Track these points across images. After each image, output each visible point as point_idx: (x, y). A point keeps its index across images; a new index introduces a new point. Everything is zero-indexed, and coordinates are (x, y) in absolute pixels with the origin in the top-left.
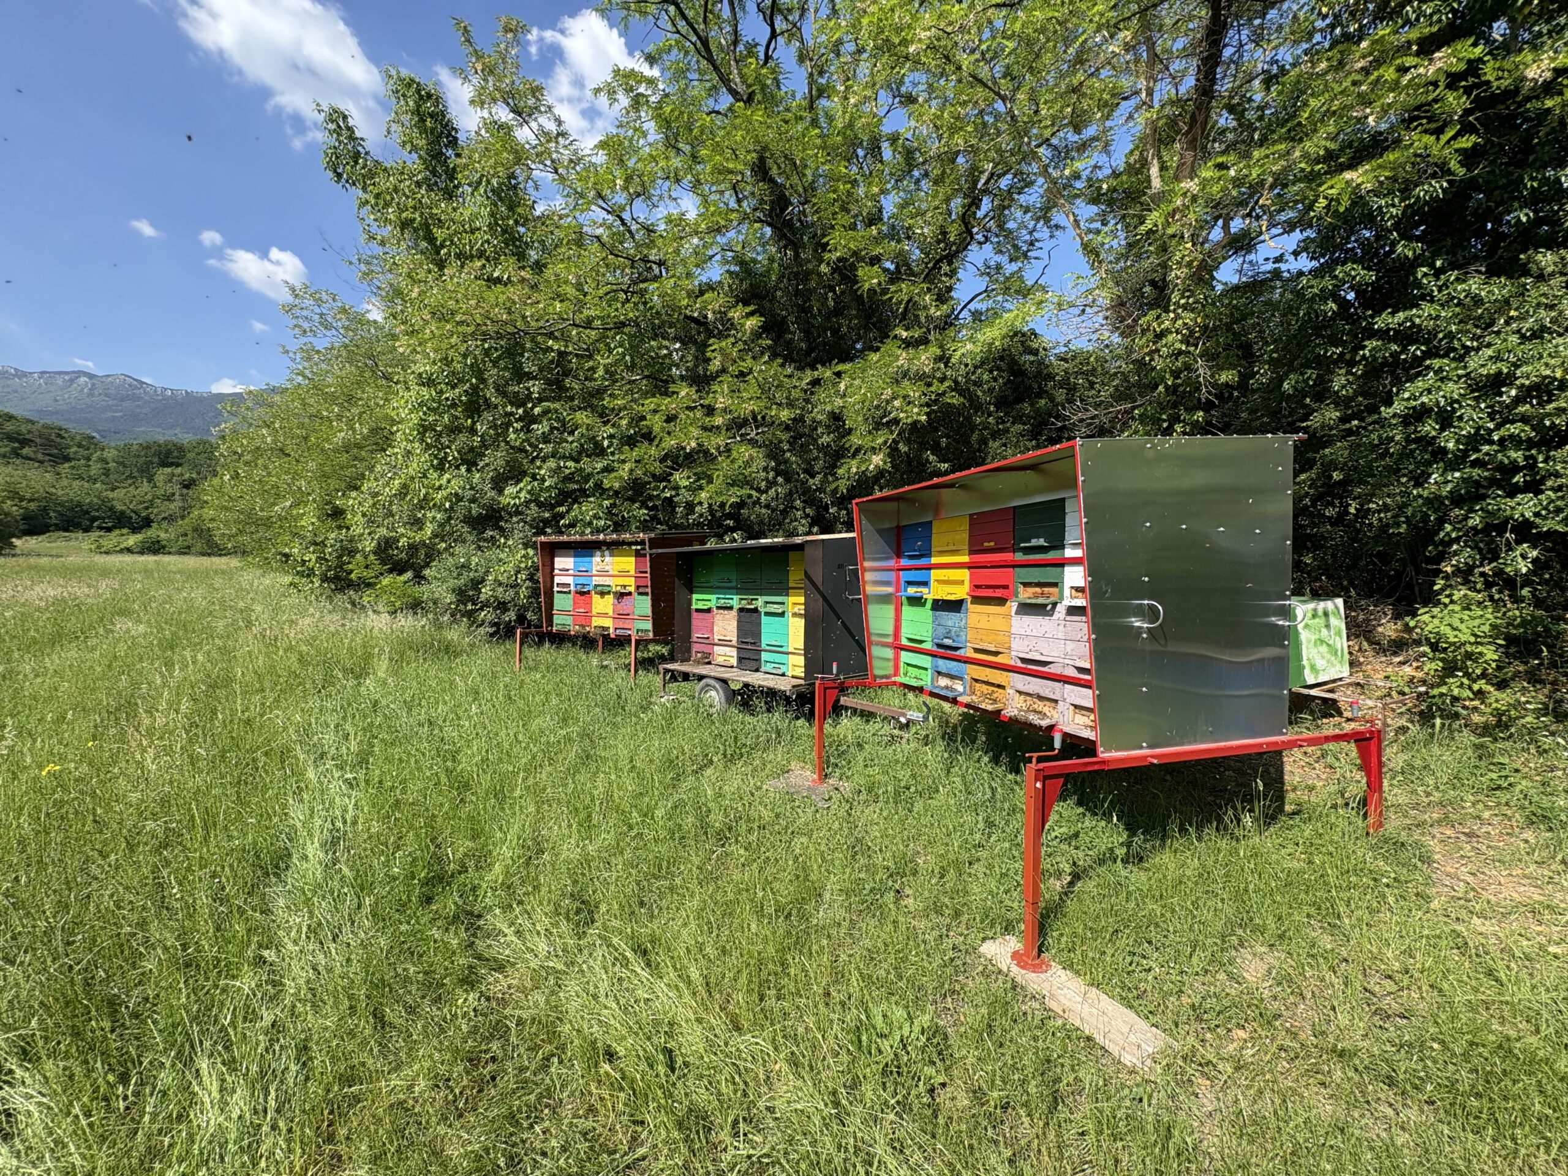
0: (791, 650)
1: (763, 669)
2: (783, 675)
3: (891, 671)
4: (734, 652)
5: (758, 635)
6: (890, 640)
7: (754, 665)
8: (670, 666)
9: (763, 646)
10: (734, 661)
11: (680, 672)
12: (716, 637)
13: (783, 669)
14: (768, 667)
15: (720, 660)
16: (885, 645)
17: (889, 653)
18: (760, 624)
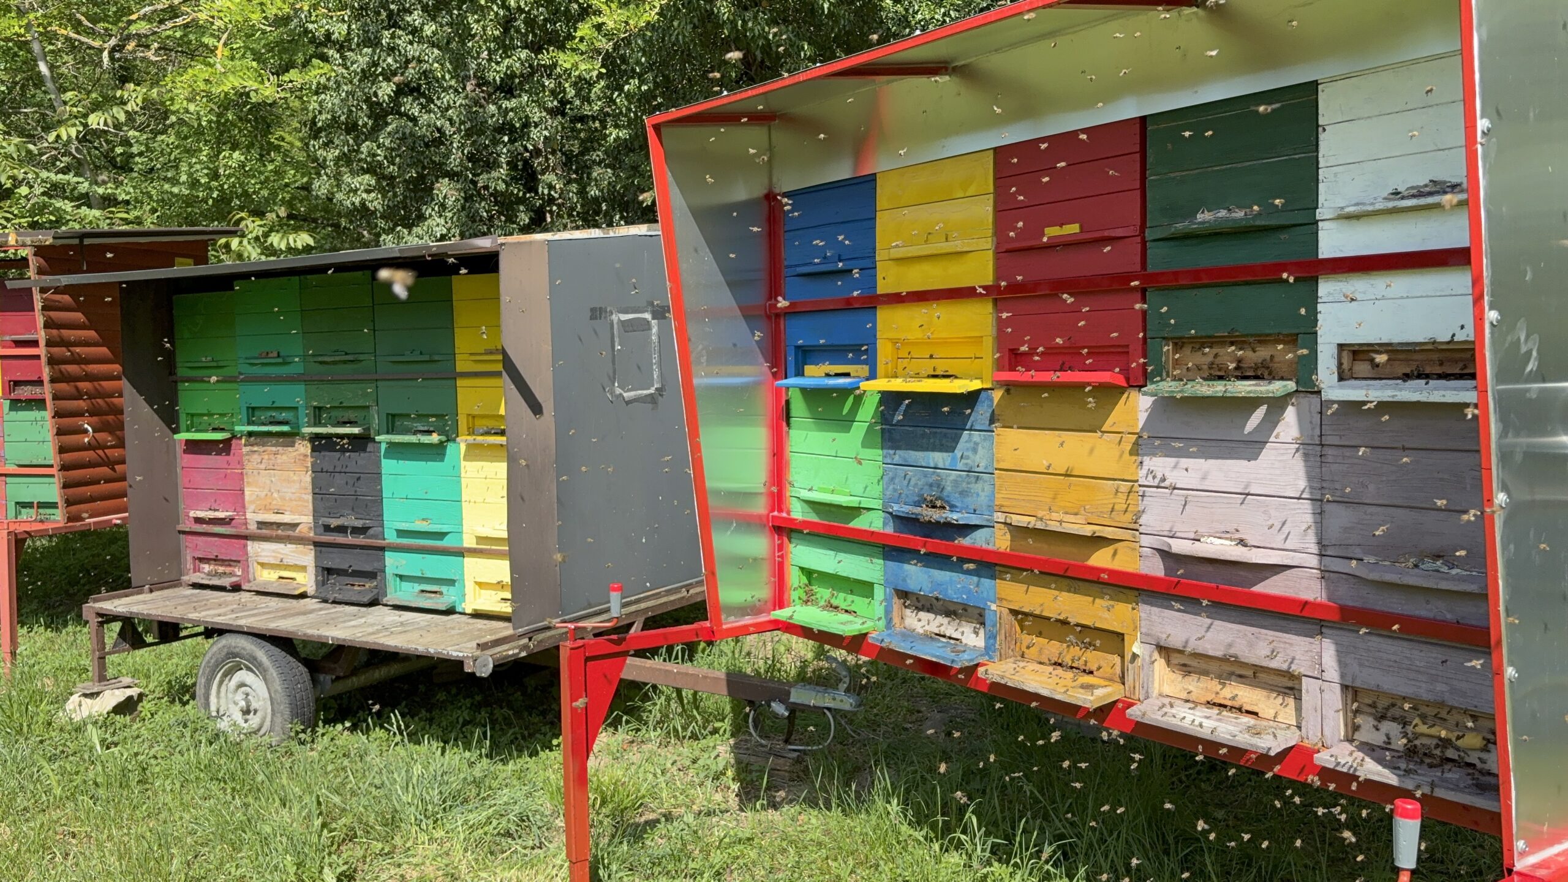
0: (469, 542)
1: (392, 597)
2: (450, 611)
3: (764, 593)
4: (306, 557)
5: (373, 505)
6: (760, 507)
7: (364, 589)
8: (120, 605)
9: (391, 537)
10: (306, 581)
11: (148, 622)
12: (253, 517)
13: (450, 596)
14: (406, 593)
15: (267, 577)
16: (747, 523)
17: (758, 545)
18: (378, 475)
